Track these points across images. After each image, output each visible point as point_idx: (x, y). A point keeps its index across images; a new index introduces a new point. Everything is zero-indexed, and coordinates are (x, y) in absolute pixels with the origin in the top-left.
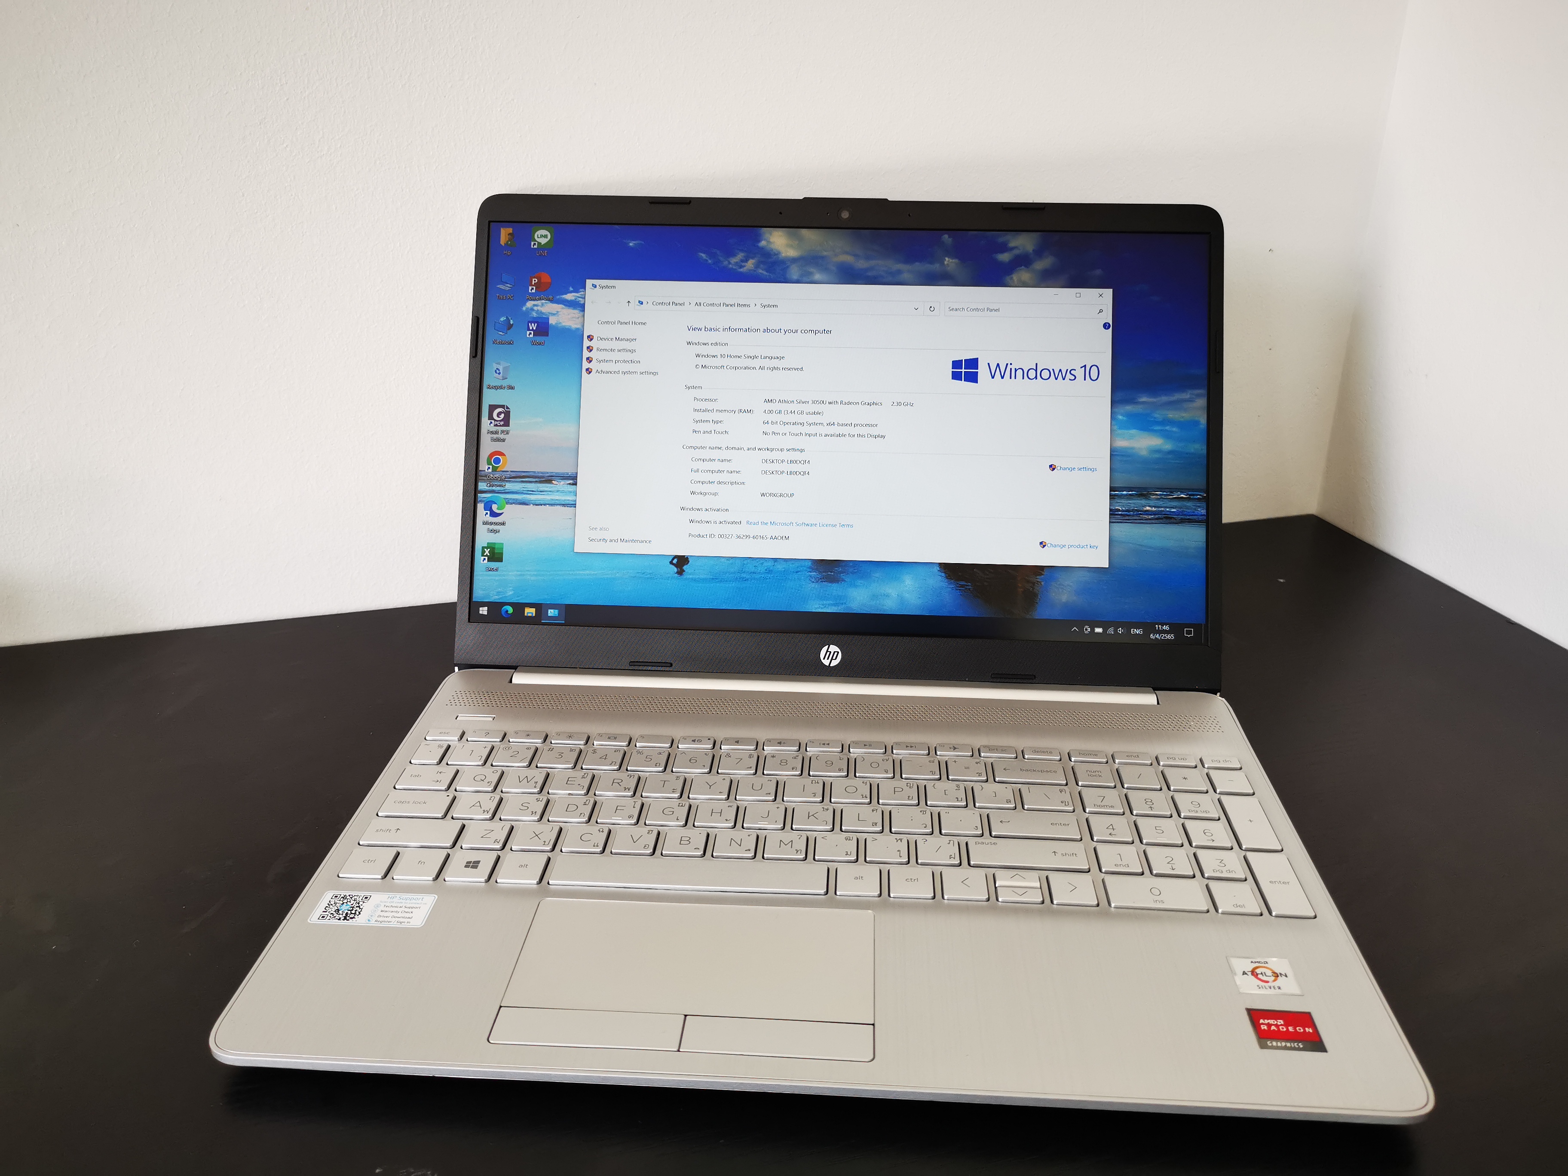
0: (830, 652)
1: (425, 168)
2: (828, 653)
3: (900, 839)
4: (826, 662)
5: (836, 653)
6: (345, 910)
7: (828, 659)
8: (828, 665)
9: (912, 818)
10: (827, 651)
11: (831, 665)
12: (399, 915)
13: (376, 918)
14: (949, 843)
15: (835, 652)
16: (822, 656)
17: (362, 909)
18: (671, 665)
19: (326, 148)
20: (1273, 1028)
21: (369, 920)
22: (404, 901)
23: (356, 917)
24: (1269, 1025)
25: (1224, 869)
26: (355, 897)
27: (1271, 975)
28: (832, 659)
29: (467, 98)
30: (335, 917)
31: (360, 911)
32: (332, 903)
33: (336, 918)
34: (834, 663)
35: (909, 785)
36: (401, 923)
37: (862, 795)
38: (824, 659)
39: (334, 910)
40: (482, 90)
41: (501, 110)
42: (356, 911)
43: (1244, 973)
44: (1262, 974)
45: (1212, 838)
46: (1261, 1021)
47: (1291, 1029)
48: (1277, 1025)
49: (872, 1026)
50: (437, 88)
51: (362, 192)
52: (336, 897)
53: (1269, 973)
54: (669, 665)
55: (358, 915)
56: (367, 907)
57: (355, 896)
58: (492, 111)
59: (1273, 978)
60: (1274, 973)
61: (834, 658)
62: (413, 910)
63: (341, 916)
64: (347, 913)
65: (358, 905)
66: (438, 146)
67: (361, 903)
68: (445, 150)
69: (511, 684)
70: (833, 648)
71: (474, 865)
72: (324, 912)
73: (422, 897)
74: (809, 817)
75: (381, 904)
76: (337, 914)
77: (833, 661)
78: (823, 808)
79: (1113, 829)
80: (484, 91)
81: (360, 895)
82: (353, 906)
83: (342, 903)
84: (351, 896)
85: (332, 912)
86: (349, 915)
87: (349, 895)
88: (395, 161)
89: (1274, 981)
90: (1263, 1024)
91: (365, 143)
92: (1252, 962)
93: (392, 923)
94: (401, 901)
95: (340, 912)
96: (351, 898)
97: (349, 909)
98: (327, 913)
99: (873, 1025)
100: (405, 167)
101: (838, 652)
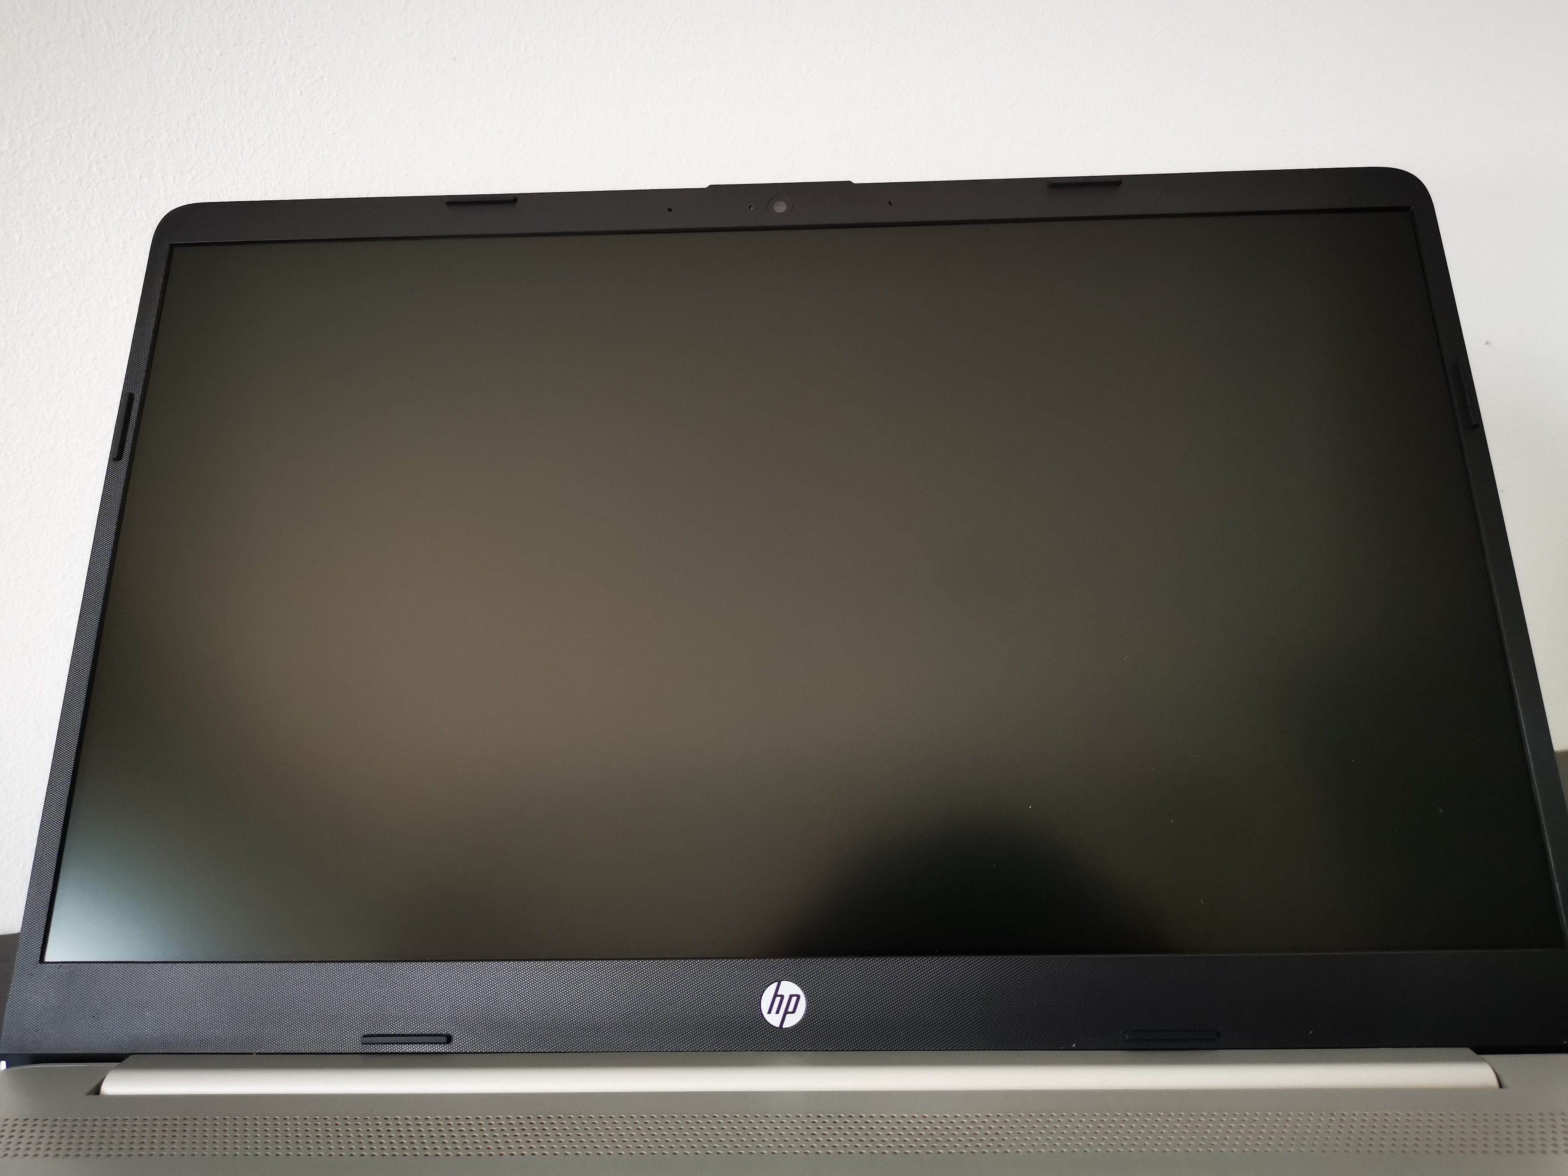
0: (782, 997)
1: (174, 179)
4: (774, 1020)
5: (794, 999)
7: (777, 1012)
8: (778, 1026)
10: (776, 995)
11: (784, 1026)
15: (791, 996)
16: (765, 1007)
18: (449, 1039)
19: (7, 142)
28: (786, 1012)
29: (247, 73)
34: (792, 1021)
38: (769, 1012)
40: (272, 62)
41: (301, 93)
50: (198, 55)
51: (65, 214)
54: (444, 1039)
58: (288, 95)
61: (791, 1009)
66: (196, 146)
68: (209, 153)
69: (96, 1096)
70: (789, 988)
77: (788, 1015)
80: (275, 62)
88: (124, 167)
91: (73, 135)
100: (141, 177)
101: (798, 997)
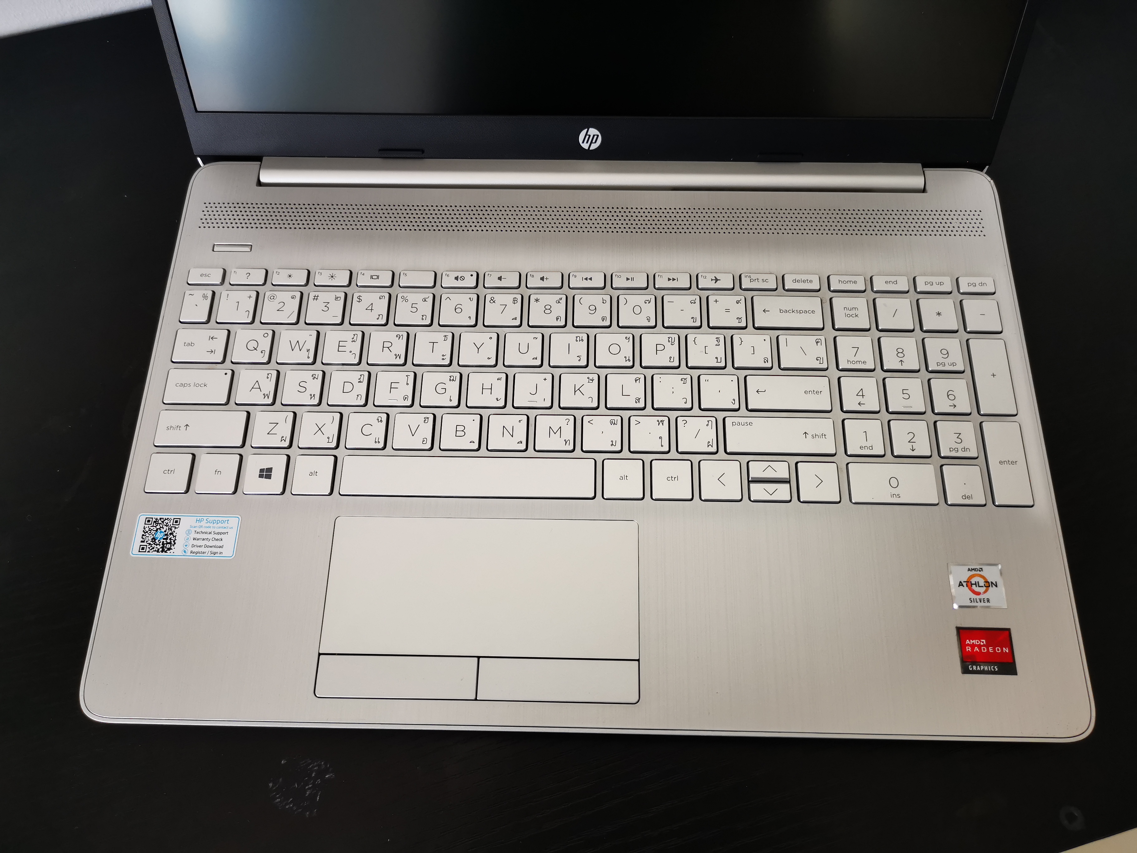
0: (590, 136)
2: (587, 137)
3: (661, 421)
4: (585, 146)
5: (596, 137)
6: (161, 538)
7: (587, 142)
8: (587, 148)
9: (673, 390)
10: (586, 134)
11: (591, 149)
12: (211, 543)
13: (190, 549)
14: (707, 425)
15: (594, 136)
16: (581, 141)
17: (175, 536)
18: (423, 152)
20: (976, 649)
21: (185, 552)
22: (211, 525)
23: (172, 547)
24: (973, 646)
25: (960, 446)
26: (166, 521)
27: (983, 585)
28: (591, 142)
30: (153, 548)
31: (174, 539)
32: (147, 529)
33: (154, 550)
34: (594, 146)
35: (670, 339)
36: (215, 554)
37: (625, 357)
38: (583, 142)
39: (150, 539)
42: (170, 539)
43: (961, 584)
44: (975, 584)
45: (955, 402)
46: (968, 642)
47: (991, 649)
48: (979, 646)
49: (637, 662)
52: (149, 521)
53: (982, 582)
54: (421, 152)
55: (174, 545)
56: (180, 533)
57: (165, 519)
59: (985, 588)
60: (987, 582)
61: (594, 141)
62: (222, 536)
63: (158, 547)
64: (163, 542)
65: (170, 532)
67: (173, 529)
69: (260, 183)
70: (593, 131)
71: (266, 473)
72: (142, 542)
73: (227, 519)
74: (575, 392)
75: (191, 529)
76: (155, 545)
77: (592, 144)
78: (588, 378)
79: (863, 396)
81: (170, 517)
82: (166, 533)
83: (155, 529)
84: (162, 520)
85: (149, 542)
86: (165, 545)
87: (160, 519)
89: (985, 592)
90: (968, 645)
92: (969, 570)
93: (206, 555)
94: (208, 525)
95: (157, 541)
96: (163, 522)
97: (164, 537)
98: (145, 544)
99: (638, 660)
101: (598, 136)
